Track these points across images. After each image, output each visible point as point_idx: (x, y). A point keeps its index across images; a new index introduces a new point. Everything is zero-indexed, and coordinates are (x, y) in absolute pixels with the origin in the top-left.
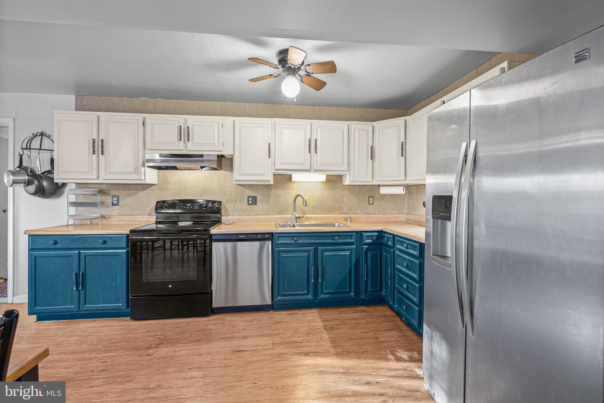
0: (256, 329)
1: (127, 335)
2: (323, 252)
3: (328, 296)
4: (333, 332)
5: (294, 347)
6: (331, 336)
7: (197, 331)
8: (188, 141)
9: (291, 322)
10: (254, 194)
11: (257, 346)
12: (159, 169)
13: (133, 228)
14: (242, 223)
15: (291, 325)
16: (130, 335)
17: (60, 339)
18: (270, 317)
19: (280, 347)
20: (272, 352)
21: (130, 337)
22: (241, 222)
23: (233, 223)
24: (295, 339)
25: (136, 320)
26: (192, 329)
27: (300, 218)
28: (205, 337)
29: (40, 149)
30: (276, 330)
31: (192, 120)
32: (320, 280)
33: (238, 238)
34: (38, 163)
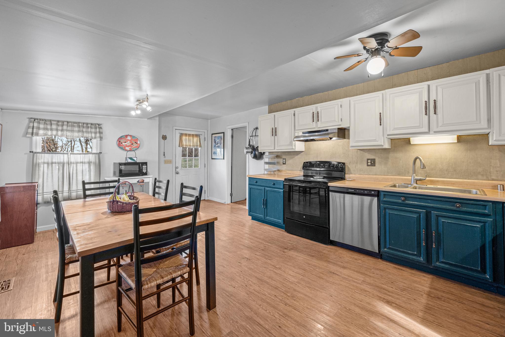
0: (357, 266)
1: (280, 239)
2: (439, 218)
3: (447, 266)
4: (435, 301)
5: (379, 292)
6: (430, 303)
7: (315, 251)
8: (318, 121)
9: (393, 274)
10: (373, 157)
11: (349, 276)
12: (305, 142)
13: (286, 178)
14: (363, 181)
15: (391, 276)
16: (281, 239)
17: (255, 230)
18: (375, 263)
19: (368, 286)
20: (358, 285)
21: (281, 240)
22: (361, 180)
23: (354, 180)
24: (386, 287)
25: (288, 232)
26: (313, 248)
27: (420, 180)
28: (317, 256)
29: (255, 136)
30: (374, 273)
31: (320, 107)
32: (434, 246)
33: (347, 191)
34: (255, 142)
